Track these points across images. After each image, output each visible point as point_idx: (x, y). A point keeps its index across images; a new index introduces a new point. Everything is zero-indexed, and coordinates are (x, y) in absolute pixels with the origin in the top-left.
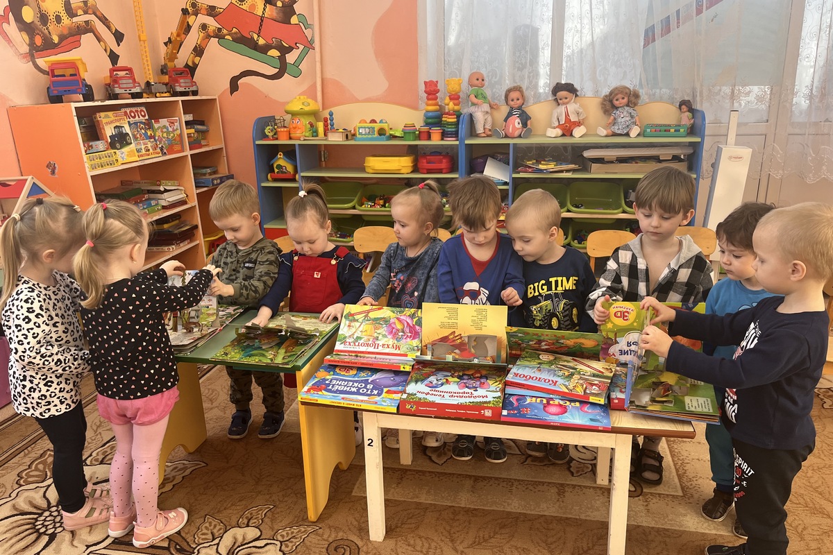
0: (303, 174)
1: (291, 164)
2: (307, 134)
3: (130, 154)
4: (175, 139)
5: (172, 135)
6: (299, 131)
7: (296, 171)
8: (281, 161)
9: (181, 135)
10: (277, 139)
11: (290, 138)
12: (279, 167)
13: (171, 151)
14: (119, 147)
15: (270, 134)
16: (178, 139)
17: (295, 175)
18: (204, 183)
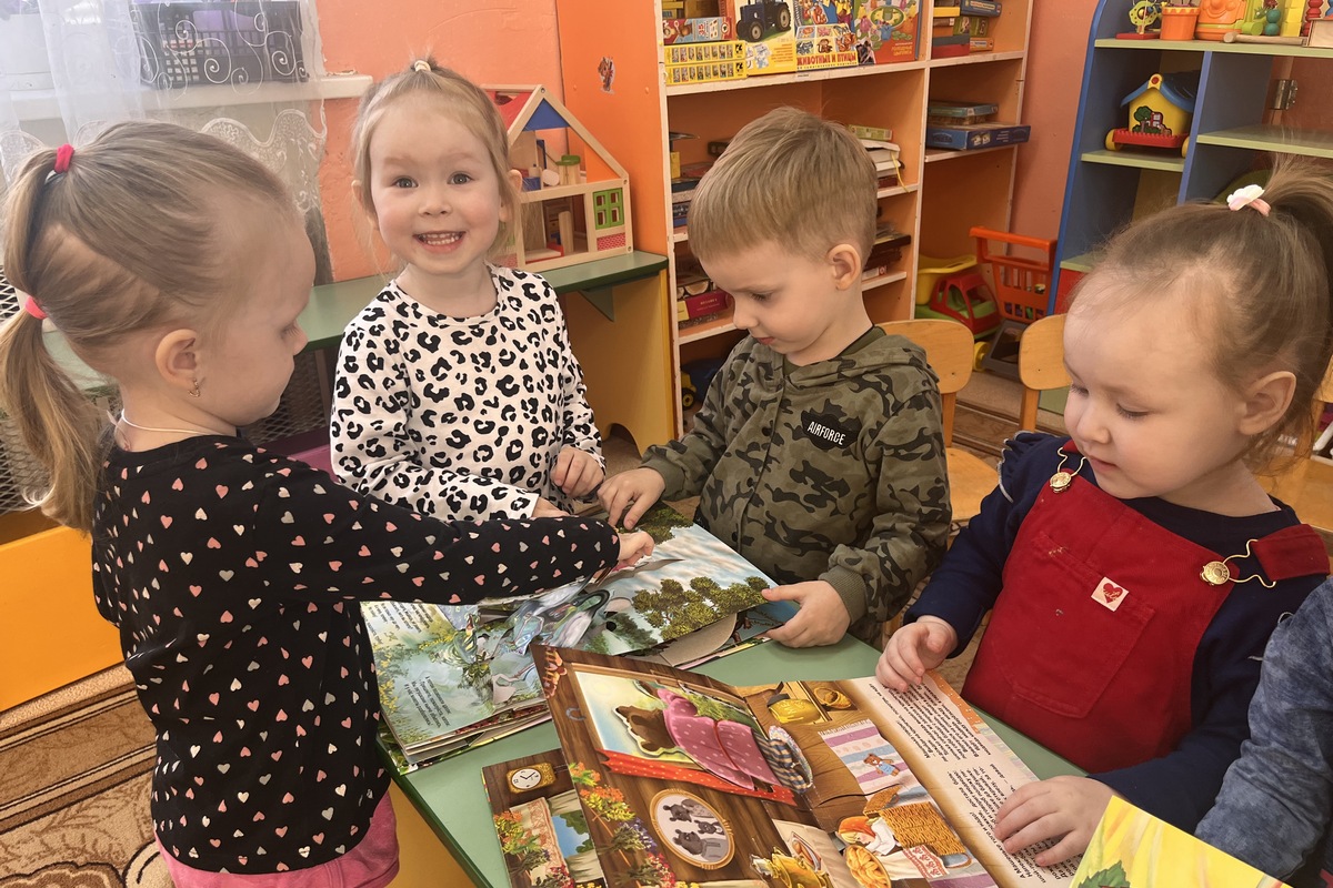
0: (1203, 139)
1: (1178, 107)
2: (1248, 26)
3: (781, 54)
4: (901, 29)
5: (896, 16)
6: (1226, 17)
7: (1186, 130)
8: (1155, 99)
9: (918, 20)
10: (1157, 37)
11: (1196, 37)
12: (1145, 113)
13: (886, 54)
14: (757, 36)
15: (1142, 24)
16: (909, 27)
17: (1180, 140)
18: (950, 140)
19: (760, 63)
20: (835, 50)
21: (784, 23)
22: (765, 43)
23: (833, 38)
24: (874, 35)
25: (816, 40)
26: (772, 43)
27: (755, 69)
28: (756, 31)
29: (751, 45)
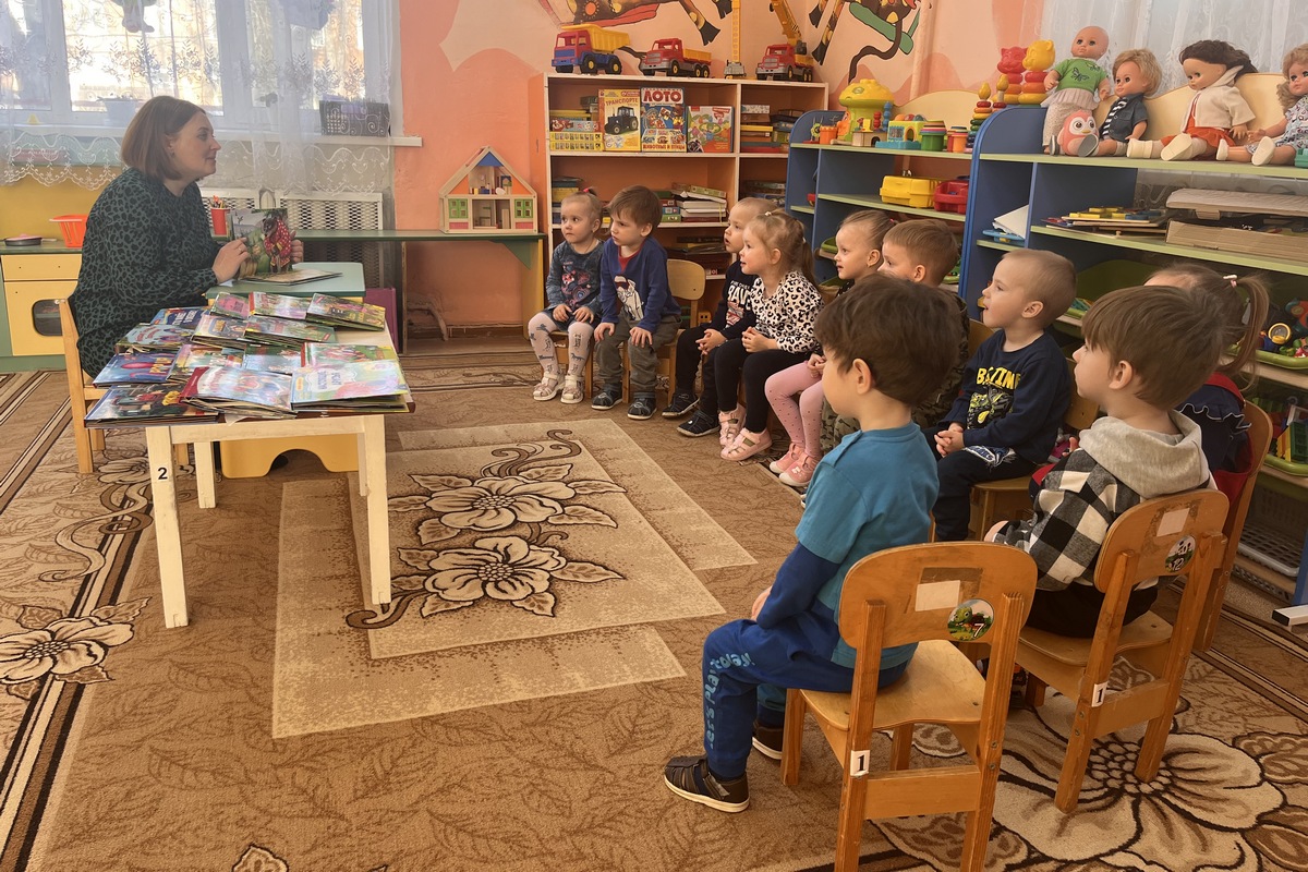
19: (618, 145)
20: (670, 143)
21: (634, 127)
22: (622, 136)
23: (669, 137)
24: (702, 137)
25: (657, 136)
26: (626, 136)
27: (614, 148)
28: (617, 129)
29: (613, 136)
